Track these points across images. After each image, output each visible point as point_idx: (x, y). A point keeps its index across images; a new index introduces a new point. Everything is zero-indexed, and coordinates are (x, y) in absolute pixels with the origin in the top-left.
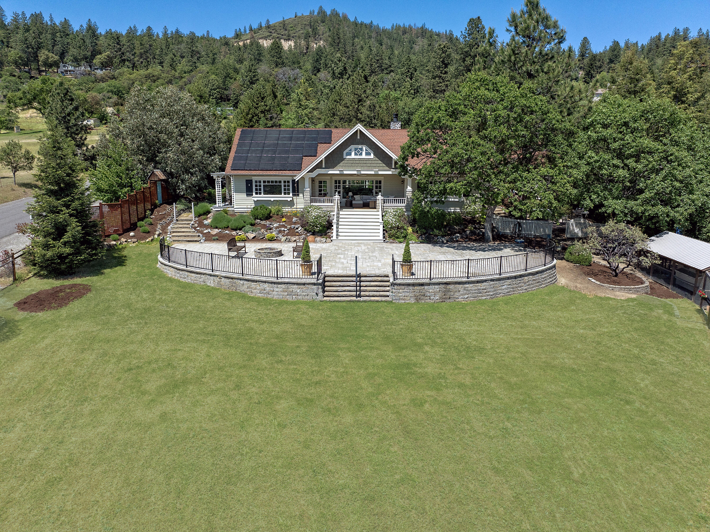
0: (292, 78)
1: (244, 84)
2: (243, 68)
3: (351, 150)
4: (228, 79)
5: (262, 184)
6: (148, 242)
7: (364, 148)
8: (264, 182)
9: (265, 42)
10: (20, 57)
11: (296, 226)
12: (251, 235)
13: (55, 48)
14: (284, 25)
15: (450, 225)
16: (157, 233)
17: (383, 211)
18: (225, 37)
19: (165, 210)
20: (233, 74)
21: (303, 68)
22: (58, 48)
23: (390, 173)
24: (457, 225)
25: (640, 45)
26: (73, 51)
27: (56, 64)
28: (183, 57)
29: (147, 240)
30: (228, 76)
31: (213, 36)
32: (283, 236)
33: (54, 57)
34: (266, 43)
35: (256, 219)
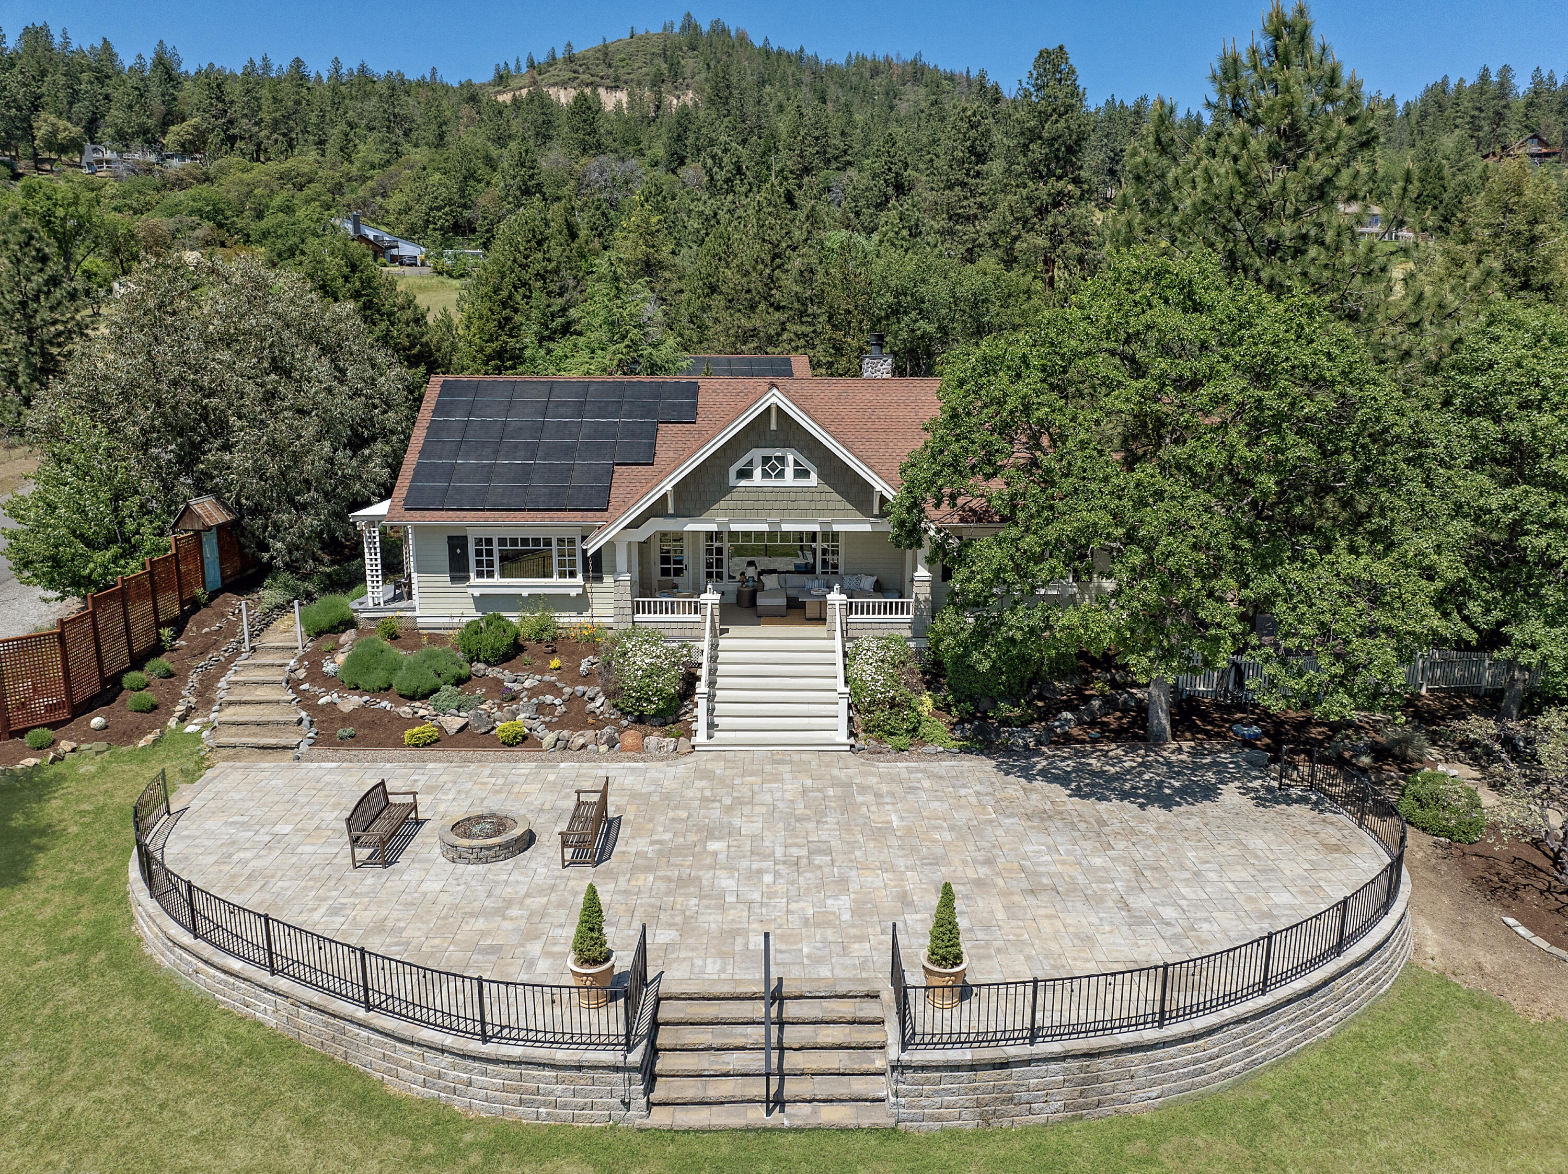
0: (620, 180)
1: (507, 195)
2: (506, 157)
3: (750, 463)
4: (472, 183)
5: (496, 548)
6: (143, 748)
7: (790, 459)
8: (502, 541)
9: (562, 93)
11: (590, 693)
12: (453, 723)
13: (76, 107)
14: (605, 54)
15: (1042, 679)
16: (180, 708)
17: (846, 638)
18: (470, 84)
19: (223, 615)
20: (483, 171)
21: (648, 153)
22: (81, 108)
23: (867, 528)
24: (1062, 677)
25: (1400, 104)
26: (116, 115)
27: (75, 146)
28: (371, 129)
29: (142, 744)
30: (471, 176)
31: (445, 80)
32: (549, 726)
33: (70, 130)
34: (564, 97)
35: (471, 661)
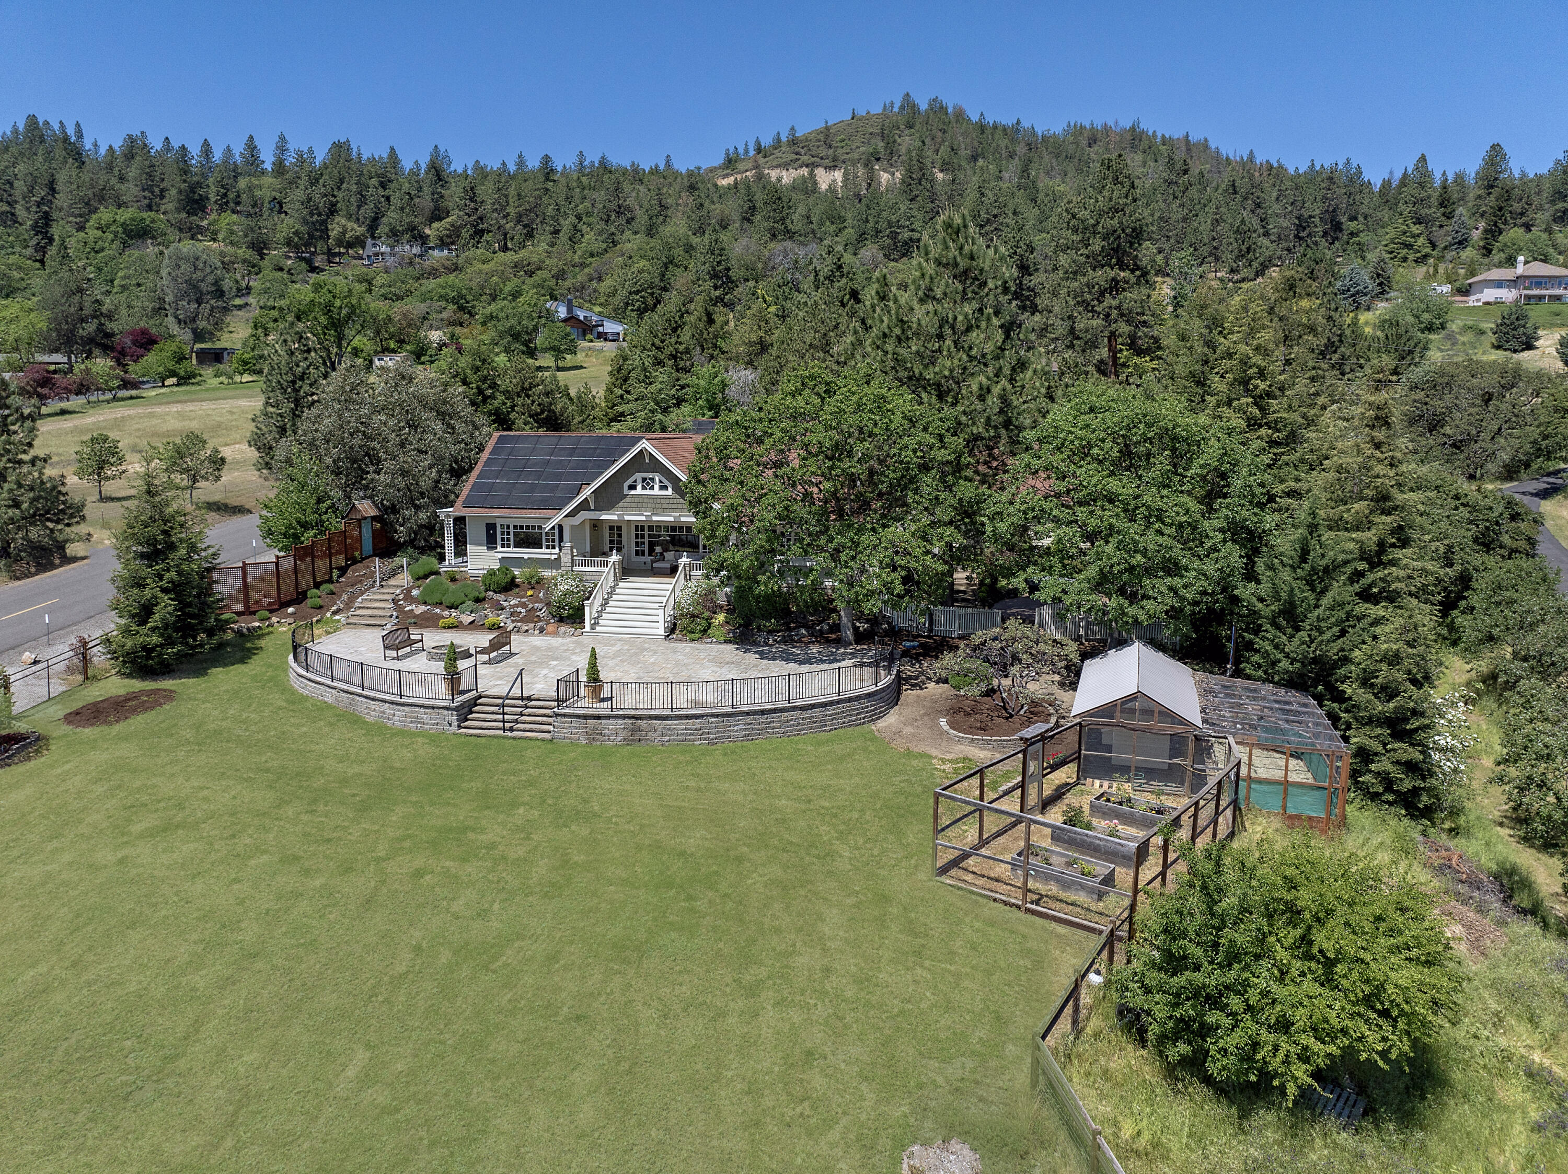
0: (802, 262)
1: (699, 279)
2: (700, 246)
3: (635, 480)
4: (671, 268)
5: (512, 530)
7: (656, 479)
8: (515, 527)
9: (784, 173)
10: (296, 233)
12: (467, 619)
13: (363, 210)
14: (826, 136)
16: (334, 608)
18: (697, 170)
19: (368, 568)
20: (681, 257)
22: (367, 211)
26: (392, 217)
27: (359, 242)
30: (671, 262)
31: (677, 168)
32: (514, 621)
33: (356, 229)
34: (786, 178)
35: (486, 591)
